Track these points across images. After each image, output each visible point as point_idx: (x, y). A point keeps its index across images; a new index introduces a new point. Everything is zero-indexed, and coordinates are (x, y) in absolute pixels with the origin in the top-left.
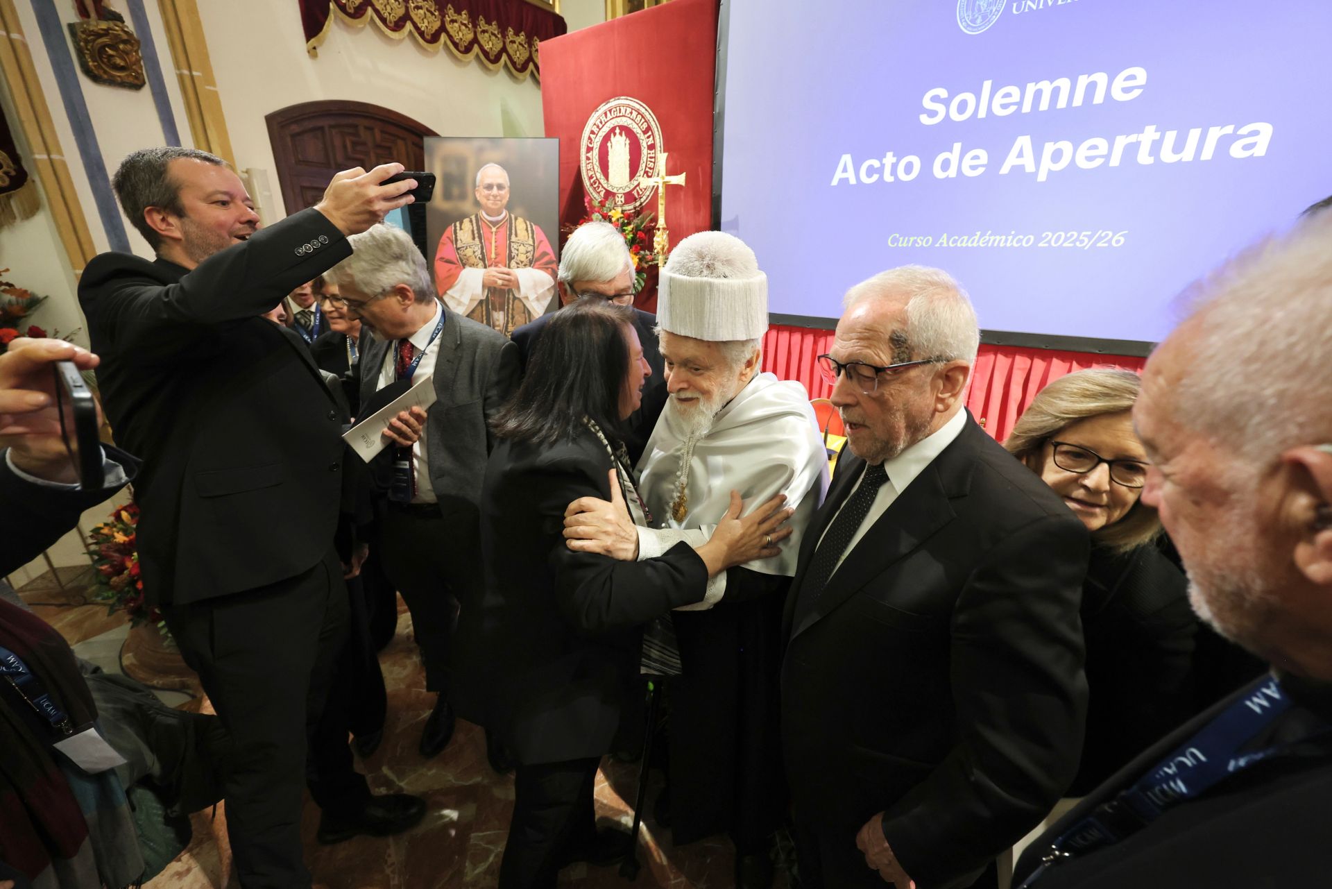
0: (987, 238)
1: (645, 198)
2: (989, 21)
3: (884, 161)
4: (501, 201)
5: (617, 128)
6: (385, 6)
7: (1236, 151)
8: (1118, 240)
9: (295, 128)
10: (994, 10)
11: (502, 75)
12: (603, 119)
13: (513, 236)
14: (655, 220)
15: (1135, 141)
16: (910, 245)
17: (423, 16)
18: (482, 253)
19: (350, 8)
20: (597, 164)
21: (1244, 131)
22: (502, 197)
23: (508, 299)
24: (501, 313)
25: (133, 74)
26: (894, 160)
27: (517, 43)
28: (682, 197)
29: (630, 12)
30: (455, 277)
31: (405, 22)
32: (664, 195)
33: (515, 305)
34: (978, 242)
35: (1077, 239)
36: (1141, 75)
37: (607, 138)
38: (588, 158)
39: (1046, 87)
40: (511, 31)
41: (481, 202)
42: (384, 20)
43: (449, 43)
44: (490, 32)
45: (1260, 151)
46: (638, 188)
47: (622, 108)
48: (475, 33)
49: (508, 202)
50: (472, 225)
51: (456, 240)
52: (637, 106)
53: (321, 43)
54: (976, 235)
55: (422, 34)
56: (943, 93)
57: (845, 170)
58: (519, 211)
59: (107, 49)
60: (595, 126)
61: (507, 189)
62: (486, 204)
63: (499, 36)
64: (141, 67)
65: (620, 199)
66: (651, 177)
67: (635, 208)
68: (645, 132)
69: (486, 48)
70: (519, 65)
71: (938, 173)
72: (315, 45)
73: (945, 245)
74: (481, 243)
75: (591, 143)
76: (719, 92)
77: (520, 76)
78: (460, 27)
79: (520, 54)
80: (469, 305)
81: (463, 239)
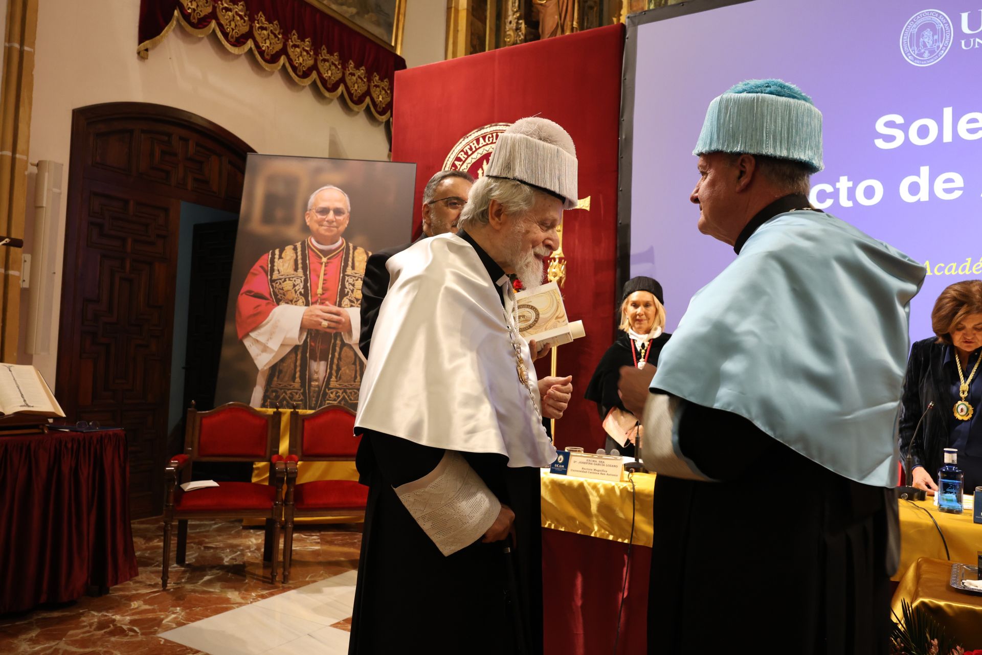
2: (937, 55)
3: (838, 185)
4: (337, 227)
6: (230, 22)
9: (102, 127)
10: (941, 46)
11: (337, 105)
12: (474, 145)
13: (349, 271)
17: (267, 37)
18: (305, 287)
19: (194, 18)
22: (339, 224)
23: (335, 345)
24: (323, 363)
26: (850, 184)
27: (357, 76)
28: (577, 228)
30: (266, 314)
31: (247, 40)
33: (343, 353)
34: (971, 268)
37: (478, 165)
40: (351, 64)
41: (311, 227)
42: (225, 35)
43: (287, 65)
44: (330, 62)
48: (316, 60)
49: (347, 229)
50: (296, 253)
51: (272, 270)
53: (154, 46)
54: (967, 261)
55: (262, 53)
56: (899, 119)
58: (359, 239)
60: (462, 153)
61: (346, 215)
62: (317, 230)
63: (340, 67)
69: (324, 76)
70: (356, 97)
71: (907, 197)
72: (149, 46)
74: (305, 274)
75: (455, 171)
76: (625, 117)
77: (355, 108)
78: (301, 52)
79: (358, 87)
80: (277, 353)
81: (281, 269)
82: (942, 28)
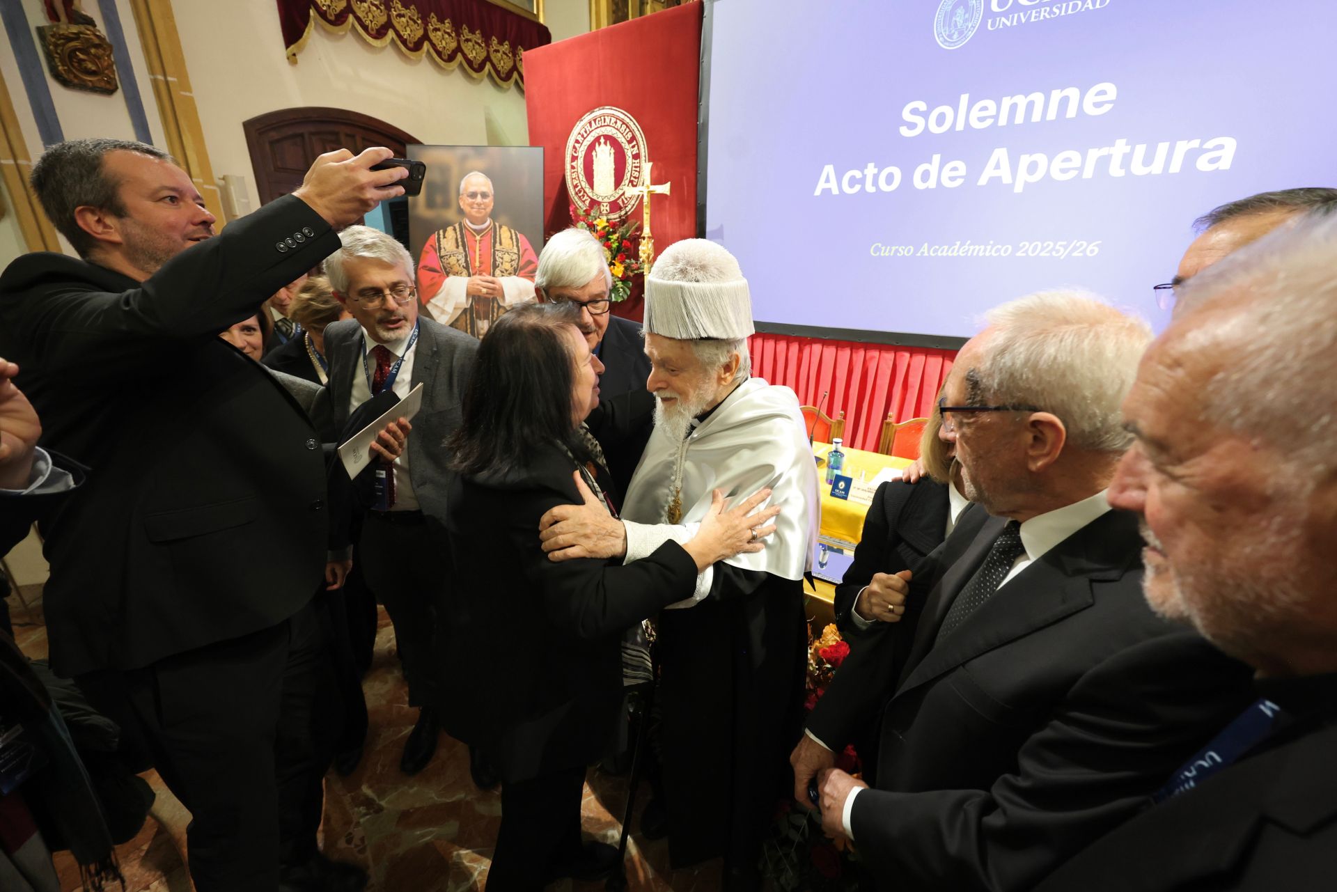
0: (966, 247)
1: (630, 207)
2: (965, 37)
3: (866, 171)
5: (602, 138)
6: (367, 13)
7: (1203, 164)
8: (1093, 249)
9: (274, 135)
10: (970, 26)
11: (486, 83)
12: (588, 128)
13: (498, 244)
14: (640, 228)
15: (1106, 154)
16: (892, 254)
17: (406, 24)
18: (466, 261)
19: (331, 15)
20: (582, 173)
21: (1210, 144)
22: (486, 206)
23: (493, 307)
24: (486, 322)
25: (106, 79)
26: (876, 171)
27: (501, 52)
28: (667, 206)
29: (615, 23)
30: (439, 285)
31: (388, 31)
32: (649, 204)
34: (958, 252)
35: (1053, 249)
36: (1111, 90)
37: (591, 148)
38: (573, 167)
39: (1021, 100)
40: (495, 41)
41: (464, 209)
42: (365, 28)
43: (432, 50)
44: (473, 41)
45: (1225, 164)
46: (623, 197)
47: (606, 117)
48: (459, 42)
49: (492, 210)
51: (440, 248)
52: (622, 116)
53: (301, 49)
54: (956, 245)
55: (404, 42)
56: (922, 106)
57: (828, 180)
58: (503, 219)
59: (78, 53)
60: (580, 136)
61: (491, 197)
62: (470, 212)
63: (483, 45)
64: (114, 71)
65: (605, 208)
66: (636, 186)
67: (620, 217)
68: (629, 142)
69: (469, 57)
70: (503, 73)
71: (918, 184)
72: (295, 51)
73: (926, 254)
74: (465, 251)
75: (575, 152)
76: (703, 102)
77: (504, 85)
78: (443, 35)
79: (504, 63)
80: (452, 314)
81: (446, 247)
82: (973, 6)
